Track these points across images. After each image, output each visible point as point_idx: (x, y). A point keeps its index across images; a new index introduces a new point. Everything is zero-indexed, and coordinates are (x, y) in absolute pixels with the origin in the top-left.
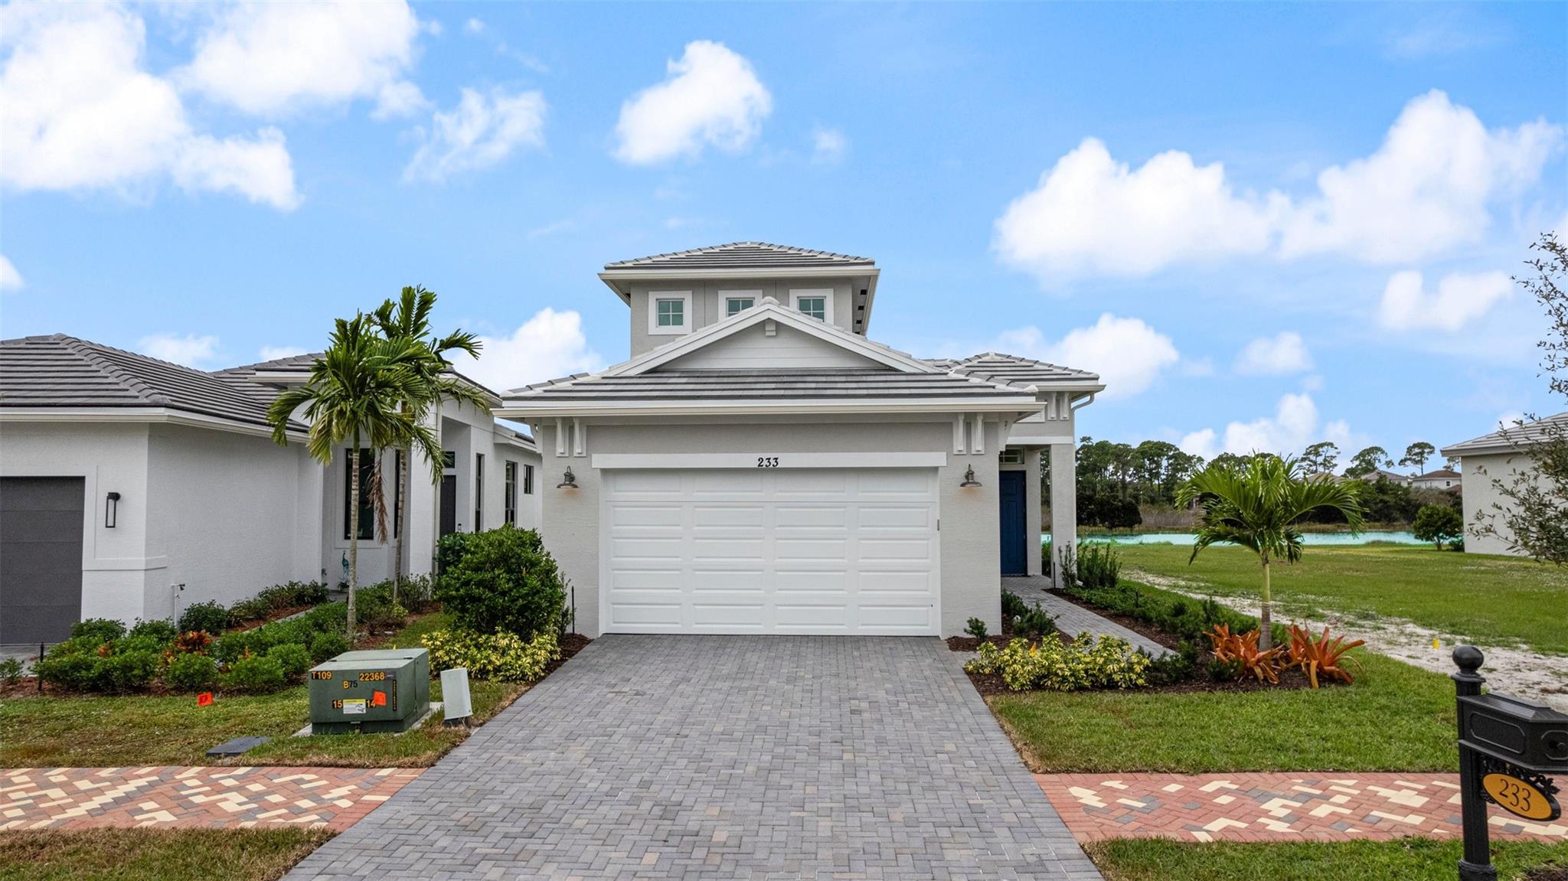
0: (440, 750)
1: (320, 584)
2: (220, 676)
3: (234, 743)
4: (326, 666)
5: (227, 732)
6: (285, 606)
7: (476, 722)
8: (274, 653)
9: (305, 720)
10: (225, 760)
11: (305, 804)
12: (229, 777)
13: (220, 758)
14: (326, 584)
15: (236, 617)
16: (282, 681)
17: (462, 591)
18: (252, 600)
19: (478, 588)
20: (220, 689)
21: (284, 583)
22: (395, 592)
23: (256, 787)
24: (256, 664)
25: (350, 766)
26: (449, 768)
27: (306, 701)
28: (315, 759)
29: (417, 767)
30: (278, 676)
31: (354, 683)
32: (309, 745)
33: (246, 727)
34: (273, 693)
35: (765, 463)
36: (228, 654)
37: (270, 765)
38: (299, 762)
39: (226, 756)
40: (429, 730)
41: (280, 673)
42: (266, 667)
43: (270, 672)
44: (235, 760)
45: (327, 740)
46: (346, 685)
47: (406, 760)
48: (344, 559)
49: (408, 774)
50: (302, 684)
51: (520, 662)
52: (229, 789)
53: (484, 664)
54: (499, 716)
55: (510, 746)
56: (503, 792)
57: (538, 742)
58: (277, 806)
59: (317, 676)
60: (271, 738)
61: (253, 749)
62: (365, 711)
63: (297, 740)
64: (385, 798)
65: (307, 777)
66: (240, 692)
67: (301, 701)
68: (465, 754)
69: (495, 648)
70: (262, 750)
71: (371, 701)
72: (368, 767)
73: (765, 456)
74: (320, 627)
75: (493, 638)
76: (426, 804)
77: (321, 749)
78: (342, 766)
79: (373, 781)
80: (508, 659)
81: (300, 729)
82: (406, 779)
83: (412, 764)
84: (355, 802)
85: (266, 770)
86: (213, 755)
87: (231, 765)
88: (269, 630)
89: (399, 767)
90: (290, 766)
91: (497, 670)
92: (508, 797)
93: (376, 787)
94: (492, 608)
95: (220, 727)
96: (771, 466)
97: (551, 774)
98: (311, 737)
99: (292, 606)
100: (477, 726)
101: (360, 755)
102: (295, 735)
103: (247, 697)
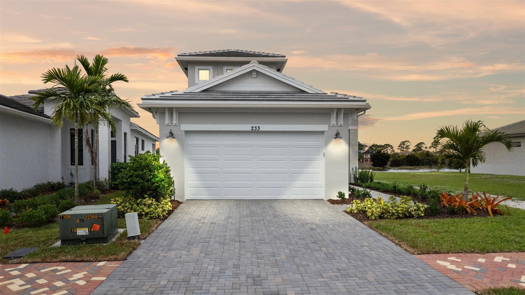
0: (128, 251)
1: (61, 182)
2: (13, 219)
3: (19, 251)
4: (67, 212)
5: (15, 246)
6: (46, 191)
7: (143, 238)
8: (40, 208)
9: (57, 239)
10: (14, 260)
11: (59, 284)
12: (15, 270)
13: (11, 259)
14: (64, 183)
15: (23, 195)
16: (45, 221)
17: (129, 180)
18: (31, 188)
19: (136, 178)
20: (14, 225)
21: (45, 182)
22: (94, 184)
23: (30, 275)
24: (31, 213)
25: (83, 261)
26: (135, 260)
27: (58, 230)
28: (63, 258)
29: (118, 260)
30: (43, 218)
31: (82, 220)
32: (60, 251)
33: (26, 243)
34: (41, 226)
35: (254, 128)
36: (18, 210)
37: (38, 262)
38: (54, 260)
39: (14, 258)
40: (120, 242)
41: (44, 217)
42: (36, 214)
43: (39, 217)
44: (19, 260)
45: (69, 248)
46: (78, 221)
47: (112, 257)
48: (71, 173)
49: (114, 264)
50: (55, 222)
51: (157, 211)
52: (15, 277)
53: (140, 211)
54: (152, 234)
55: (161, 248)
56: (165, 273)
57: (175, 246)
58: (42, 286)
59: (63, 217)
60: (39, 248)
61: (30, 254)
62: (88, 234)
63: (53, 249)
64: (104, 278)
65: (59, 268)
66: (24, 226)
67: (55, 230)
68: (141, 253)
69: (145, 205)
70: (35, 254)
71: (91, 229)
72: (92, 261)
73: (254, 126)
74: (62, 198)
75: (144, 200)
76: (126, 281)
77: (66, 253)
78: (78, 261)
79: (96, 269)
80: (152, 209)
81: (54, 243)
82: (113, 267)
83: (115, 259)
84: (87, 282)
85: (36, 265)
86: (7, 258)
87: (17, 263)
88: (38, 199)
89: (108, 261)
90: (50, 262)
91: (147, 214)
92: (169, 275)
93: (98, 272)
94: (143, 187)
95: (12, 243)
96: (257, 130)
97: (187, 262)
98: (60, 247)
99: (49, 191)
100: (143, 239)
101: (87, 255)
102: (52, 246)
103: (28, 229)
